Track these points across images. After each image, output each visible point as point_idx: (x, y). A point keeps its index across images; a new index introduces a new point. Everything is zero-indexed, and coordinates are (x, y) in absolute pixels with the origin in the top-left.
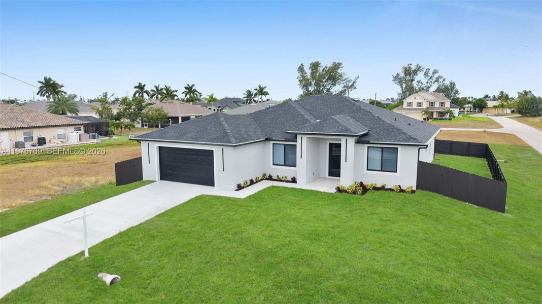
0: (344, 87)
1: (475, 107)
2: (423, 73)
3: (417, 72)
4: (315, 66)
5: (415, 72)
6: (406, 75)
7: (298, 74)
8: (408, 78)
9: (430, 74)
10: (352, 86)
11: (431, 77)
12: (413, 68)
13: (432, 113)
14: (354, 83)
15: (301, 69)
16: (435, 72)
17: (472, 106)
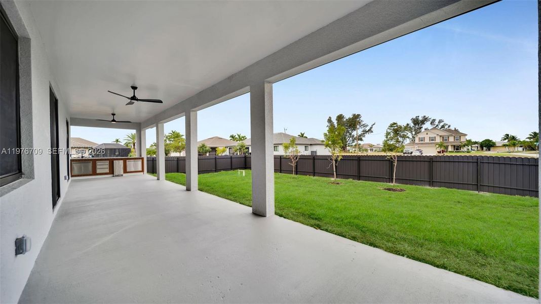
0: (363, 131)
1: (482, 147)
2: (429, 122)
3: (424, 122)
4: (340, 118)
5: (423, 122)
6: (415, 124)
7: (327, 124)
8: (417, 126)
9: (436, 122)
10: (370, 131)
11: (437, 125)
12: (420, 118)
13: (447, 147)
14: (371, 128)
15: (330, 120)
16: (440, 122)
17: (479, 146)
